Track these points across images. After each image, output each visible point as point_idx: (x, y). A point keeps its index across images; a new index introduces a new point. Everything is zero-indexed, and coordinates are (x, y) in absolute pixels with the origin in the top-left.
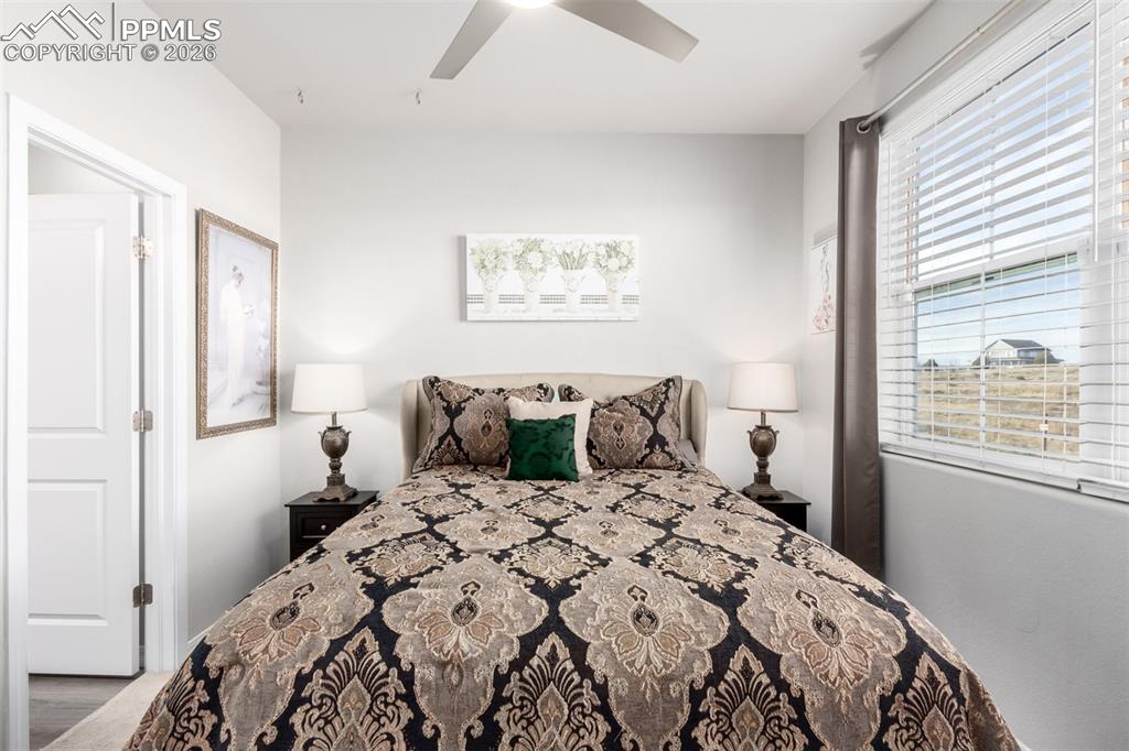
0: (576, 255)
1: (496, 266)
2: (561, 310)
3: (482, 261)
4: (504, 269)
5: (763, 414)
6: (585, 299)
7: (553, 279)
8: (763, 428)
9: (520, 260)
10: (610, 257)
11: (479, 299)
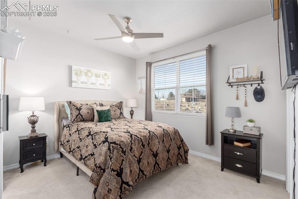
0: (98, 75)
1: (80, 75)
2: (95, 86)
3: (77, 73)
4: (82, 75)
5: (132, 108)
6: (100, 84)
7: (93, 79)
8: (132, 111)
9: (86, 74)
10: (105, 76)
11: (76, 82)
